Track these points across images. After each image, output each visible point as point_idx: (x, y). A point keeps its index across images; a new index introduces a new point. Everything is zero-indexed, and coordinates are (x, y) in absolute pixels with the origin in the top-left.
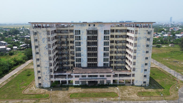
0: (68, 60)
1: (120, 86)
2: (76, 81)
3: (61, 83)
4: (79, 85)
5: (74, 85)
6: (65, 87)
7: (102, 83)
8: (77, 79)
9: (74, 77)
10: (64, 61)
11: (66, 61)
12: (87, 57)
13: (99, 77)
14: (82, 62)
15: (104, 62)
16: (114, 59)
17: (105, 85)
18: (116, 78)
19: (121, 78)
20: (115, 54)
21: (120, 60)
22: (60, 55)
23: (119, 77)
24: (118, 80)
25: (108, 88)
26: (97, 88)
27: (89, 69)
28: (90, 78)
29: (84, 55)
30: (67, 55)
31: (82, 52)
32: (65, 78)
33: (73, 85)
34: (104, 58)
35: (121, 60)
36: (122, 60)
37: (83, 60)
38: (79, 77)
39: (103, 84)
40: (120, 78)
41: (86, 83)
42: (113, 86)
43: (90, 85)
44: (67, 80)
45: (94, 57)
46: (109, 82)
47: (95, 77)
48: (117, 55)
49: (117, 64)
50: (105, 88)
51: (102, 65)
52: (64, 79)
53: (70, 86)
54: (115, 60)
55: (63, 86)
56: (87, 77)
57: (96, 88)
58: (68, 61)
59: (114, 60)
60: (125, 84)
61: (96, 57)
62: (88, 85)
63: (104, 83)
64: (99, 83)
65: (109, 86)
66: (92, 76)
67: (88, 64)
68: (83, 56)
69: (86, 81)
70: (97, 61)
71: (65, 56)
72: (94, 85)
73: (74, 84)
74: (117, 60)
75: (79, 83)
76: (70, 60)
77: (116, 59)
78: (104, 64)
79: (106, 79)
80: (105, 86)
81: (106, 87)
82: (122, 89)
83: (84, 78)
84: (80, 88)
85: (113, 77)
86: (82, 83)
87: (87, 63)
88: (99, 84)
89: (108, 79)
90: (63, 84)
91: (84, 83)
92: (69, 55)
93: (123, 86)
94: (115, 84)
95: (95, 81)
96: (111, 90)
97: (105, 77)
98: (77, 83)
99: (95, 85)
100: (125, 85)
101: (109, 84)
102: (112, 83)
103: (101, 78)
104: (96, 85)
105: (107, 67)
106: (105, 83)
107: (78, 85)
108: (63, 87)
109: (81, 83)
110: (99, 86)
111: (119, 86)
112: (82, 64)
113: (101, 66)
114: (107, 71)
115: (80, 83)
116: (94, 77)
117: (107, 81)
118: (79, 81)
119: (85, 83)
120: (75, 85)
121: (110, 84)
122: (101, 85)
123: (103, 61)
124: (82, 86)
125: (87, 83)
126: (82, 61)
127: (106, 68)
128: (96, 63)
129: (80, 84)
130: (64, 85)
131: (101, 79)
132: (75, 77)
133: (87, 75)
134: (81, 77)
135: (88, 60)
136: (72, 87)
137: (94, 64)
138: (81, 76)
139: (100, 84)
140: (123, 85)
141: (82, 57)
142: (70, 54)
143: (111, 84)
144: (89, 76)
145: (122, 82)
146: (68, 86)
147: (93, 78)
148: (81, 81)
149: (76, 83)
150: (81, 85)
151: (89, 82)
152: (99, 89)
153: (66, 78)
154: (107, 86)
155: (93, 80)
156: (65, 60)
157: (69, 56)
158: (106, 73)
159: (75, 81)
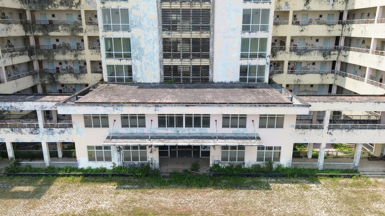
0: (76, 56)
1: (331, 176)
2: (92, 147)
3: (11, 153)
4: (108, 166)
5: (82, 170)
6: (34, 175)
7: (233, 159)
8: (98, 136)
9: (79, 123)
10: (59, 57)
11: (69, 56)
12: (160, 33)
13: (216, 128)
14: (137, 58)
15: (245, 62)
16: (288, 50)
17: (248, 170)
18: (310, 137)
19: (342, 136)
20: (297, 27)
21: (316, 57)
22: (39, 30)
23: (329, 128)
24: (323, 145)
25: (268, 188)
26: (206, 186)
27: (171, 90)
28: (171, 131)
29: (145, 23)
30: (72, 30)
31: (134, 8)
32: (29, 126)
33: (80, 167)
34: (245, 42)
35: (321, 59)
36: (324, 55)
37: (141, 50)
38: (106, 125)
39: (239, 166)
40: (336, 132)
41: (150, 156)
42: (292, 175)
43: (170, 168)
44: (44, 137)
45: (195, 35)
46: (269, 154)
47: (197, 125)
48: (303, 34)
49: (299, 77)
50: (248, 187)
51: (235, 77)
52: (26, 136)
53: (60, 169)
54: (295, 57)
55: (26, 170)
56: (152, 127)
57: (200, 187)
58: (80, 58)
59: (286, 57)
60: (359, 169)
61: (205, 35)
62: (157, 166)
63: (243, 159)
64: (215, 156)
65: (272, 176)
66: (180, 118)
67: (167, 70)
68: (139, 25)
69: (144, 147)
70: (207, 57)
71: (61, 33)
72: (188, 167)
73: (83, 161)
74: (302, 58)
75: (109, 159)
76: (88, 55)
77: (299, 53)
78: (244, 71)
79: (259, 138)
80: (248, 176)
81: (256, 179)
82: (354, 196)
83: (137, 131)
84: (111, 187)
85: (297, 127)
86: (127, 159)
87: (161, 62)
88: (216, 166)
89: (270, 137)
90: (24, 163)
91: (135, 159)
92: (81, 30)
93: (351, 177)
94: (302, 164)
95: (198, 147)
96: (287, 199)
97: (252, 128)
98: (100, 159)
99: (195, 167)
100: (356, 171)
101: (271, 164)
102: (286, 159)
103: (229, 131)
104: (203, 171)
105: (257, 85)
106: (251, 159)
107: (104, 170)
108: (17, 179)
109: (119, 160)
110: (215, 175)
111: (330, 180)
112: (136, 71)
113: (227, 80)
114: (262, 99)
115: (116, 160)
116: (189, 124)
117: (260, 148)
118: (107, 148)
119: (144, 158)
120: (90, 169)
121: (275, 166)
122: (230, 168)
123: (238, 52)
124: (123, 175)
125: (154, 157)
126: (134, 53)
127: (254, 87)
128: (205, 62)
129: (118, 164)
130: (30, 166)
131: (227, 138)
132: (88, 125)
133: (151, 112)
134: (116, 127)
135: (165, 49)
136: (70, 178)
137: (196, 68)
138: (119, 122)
139: (224, 165)
140: (347, 171)
141: (134, 34)
142: (84, 26)
143: (279, 166)
144: (163, 121)
145: (337, 157)
146: (52, 174)
147: (184, 130)
148: (119, 149)
149: (91, 158)
150: (120, 168)
151: (162, 154)
152: (219, 192)
153: (37, 127)
154: (258, 176)
155: (181, 143)
156: (64, 53)
157: (80, 34)
158: (260, 104)
159: (89, 147)
